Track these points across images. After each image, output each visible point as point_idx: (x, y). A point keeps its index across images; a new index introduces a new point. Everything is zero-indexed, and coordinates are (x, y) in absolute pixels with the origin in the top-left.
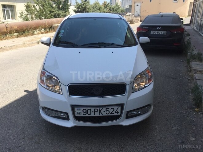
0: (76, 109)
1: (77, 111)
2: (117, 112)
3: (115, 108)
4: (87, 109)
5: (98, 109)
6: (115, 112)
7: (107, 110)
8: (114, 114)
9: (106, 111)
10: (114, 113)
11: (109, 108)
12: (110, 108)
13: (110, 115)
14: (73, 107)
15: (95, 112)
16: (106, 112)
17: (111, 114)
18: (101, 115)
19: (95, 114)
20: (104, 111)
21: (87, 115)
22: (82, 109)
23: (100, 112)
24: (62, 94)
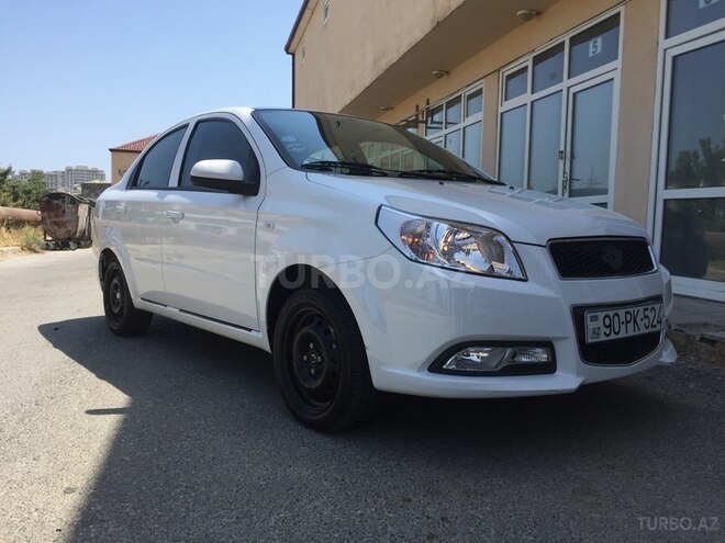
0: (588, 316)
1: (590, 325)
4: (611, 313)
5: (632, 311)
7: (646, 313)
9: (645, 317)
11: (648, 309)
13: (649, 330)
14: (579, 313)
15: (627, 323)
18: (636, 332)
19: (626, 332)
20: (642, 320)
21: (613, 336)
22: (601, 315)
23: (635, 321)
24: (525, 280)
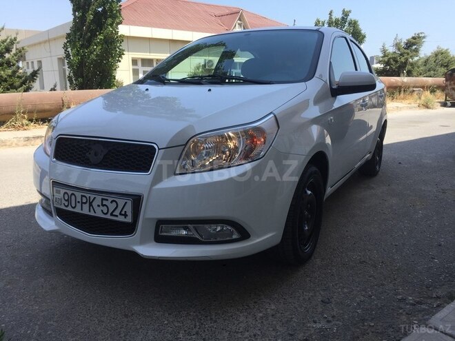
0: (55, 189)
1: (55, 196)
2: (123, 213)
3: (121, 202)
4: (69, 193)
5: (88, 195)
6: (120, 214)
7: (105, 202)
8: (117, 216)
9: (103, 205)
10: (118, 214)
11: (107, 200)
12: (110, 199)
13: (108, 216)
15: (82, 203)
16: (102, 208)
17: (112, 214)
18: (92, 214)
19: (82, 209)
20: (99, 206)
21: (69, 209)
22: (63, 191)
23: (91, 205)
